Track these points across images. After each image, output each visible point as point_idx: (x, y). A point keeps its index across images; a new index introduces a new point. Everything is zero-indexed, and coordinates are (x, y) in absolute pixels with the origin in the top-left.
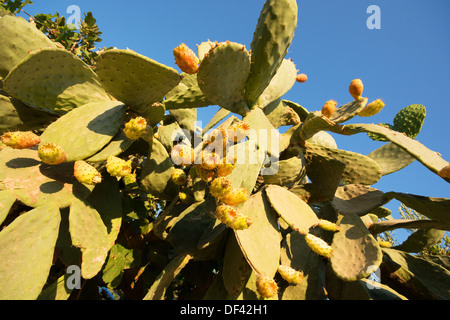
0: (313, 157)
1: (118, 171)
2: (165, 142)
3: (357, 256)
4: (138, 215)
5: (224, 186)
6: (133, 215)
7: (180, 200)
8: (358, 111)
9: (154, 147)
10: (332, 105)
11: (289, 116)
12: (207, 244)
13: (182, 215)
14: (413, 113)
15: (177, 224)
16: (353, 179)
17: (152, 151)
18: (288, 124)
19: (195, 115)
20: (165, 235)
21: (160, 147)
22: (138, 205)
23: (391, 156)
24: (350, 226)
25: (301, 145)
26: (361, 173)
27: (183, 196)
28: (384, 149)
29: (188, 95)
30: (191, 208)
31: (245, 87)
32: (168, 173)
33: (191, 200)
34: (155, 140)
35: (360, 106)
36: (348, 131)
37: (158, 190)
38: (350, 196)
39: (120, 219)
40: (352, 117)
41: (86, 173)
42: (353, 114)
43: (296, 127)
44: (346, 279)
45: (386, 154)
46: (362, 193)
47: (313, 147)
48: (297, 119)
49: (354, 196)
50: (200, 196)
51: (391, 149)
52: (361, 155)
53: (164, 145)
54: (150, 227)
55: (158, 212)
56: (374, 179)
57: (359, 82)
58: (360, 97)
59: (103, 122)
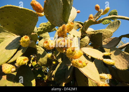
0: (90, 35)
1: (21, 62)
2: (42, 46)
3: (122, 60)
4: (41, 75)
5: (73, 51)
6: (39, 76)
7: (54, 64)
8: (101, 13)
9: (37, 49)
10: (92, 16)
11: (78, 25)
12: (69, 76)
13: (56, 69)
14: (113, 13)
15: (56, 73)
16: (105, 37)
17: (37, 50)
18: (79, 28)
19: (49, 36)
20: (53, 79)
21: (40, 48)
22: (40, 71)
23: (112, 27)
24: (114, 51)
25: (85, 33)
26: (106, 35)
27: (54, 63)
28: (109, 26)
29: (44, 27)
30: (58, 66)
31: (63, 17)
32: (46, 56)
33: (57, 63)
34: (37, 46)
35: (101, 12)
36: (100, 22)
37: (45, 64)
38: (107, 43)
39: (35, 80)
40: (100, 16)
41: (7, 69)
42: (100, 15)
43: (81, 28)
44: (124, 70)
45: (110, 27)
46: (110, 40)
47: (89, 32)
48: (81, 26)
49: (108, 42)
50: (60, 60)
51: (111, 25)
52: (104, 29)
53: (42, 47)
54: (47, 77)
55: (48, 70)
56: (111, 35)
57: (97, 5)
58: (99, 10)
59: (12, 45)
